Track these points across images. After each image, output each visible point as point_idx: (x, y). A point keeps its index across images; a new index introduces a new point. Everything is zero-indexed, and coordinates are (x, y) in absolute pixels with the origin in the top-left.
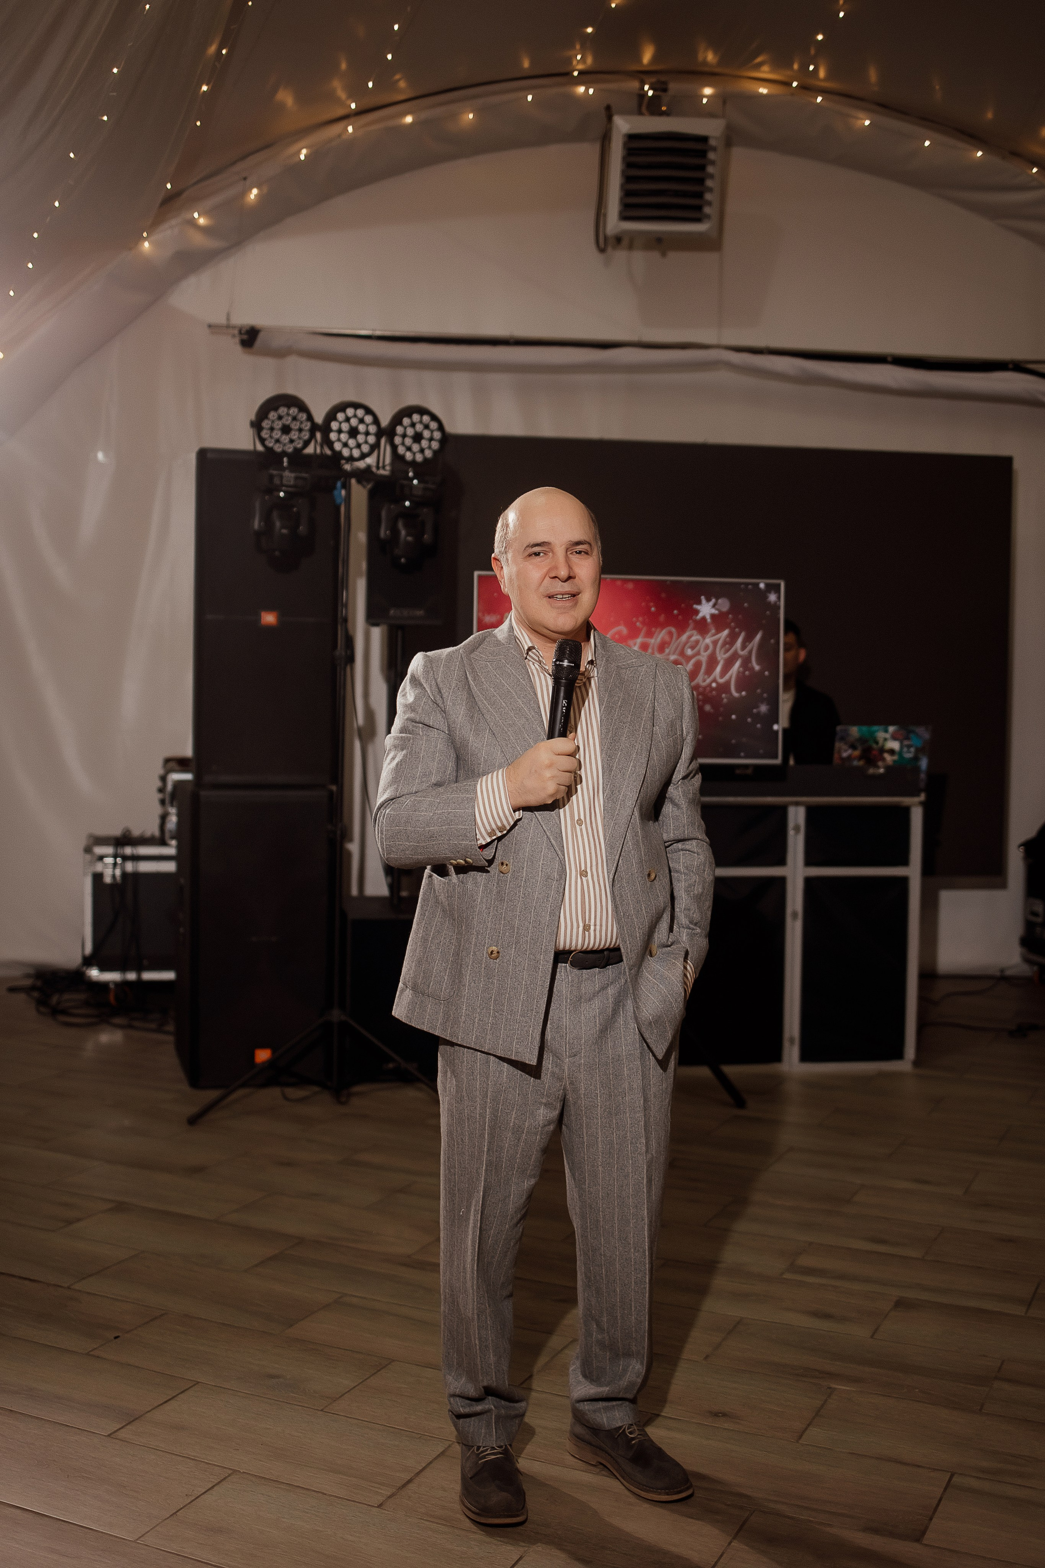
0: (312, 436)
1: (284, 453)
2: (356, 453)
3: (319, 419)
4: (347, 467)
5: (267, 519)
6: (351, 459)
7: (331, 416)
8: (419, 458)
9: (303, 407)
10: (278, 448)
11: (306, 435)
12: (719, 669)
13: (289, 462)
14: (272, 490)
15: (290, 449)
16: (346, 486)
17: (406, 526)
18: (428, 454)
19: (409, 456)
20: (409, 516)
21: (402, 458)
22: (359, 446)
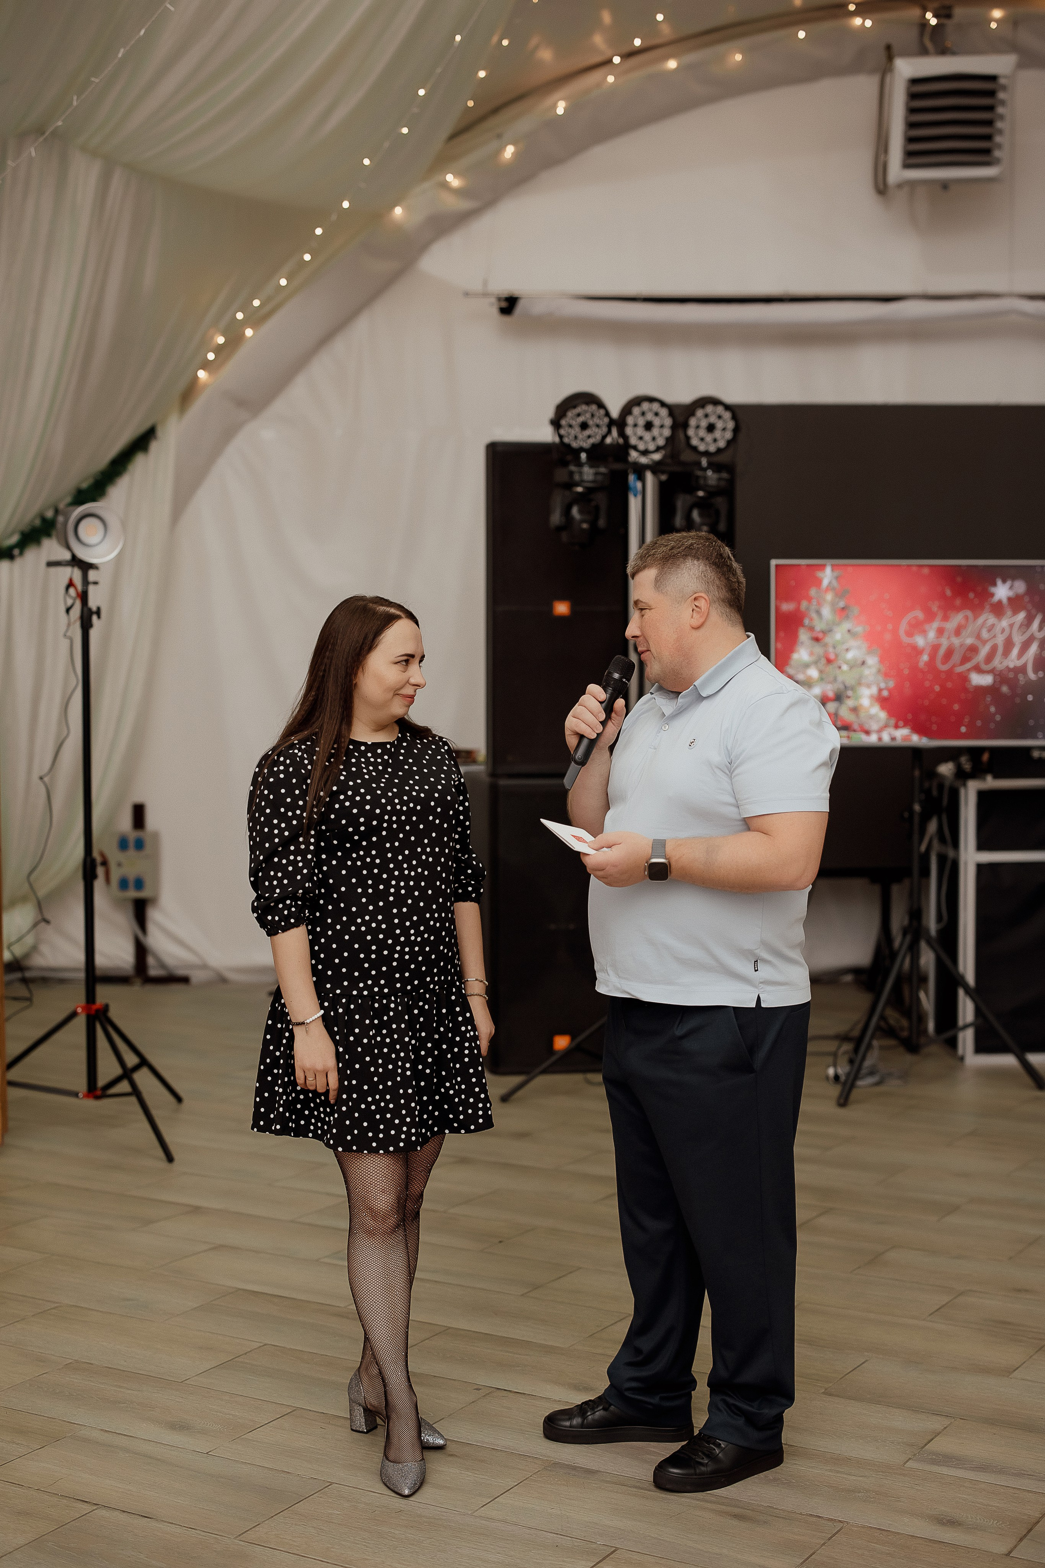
0: (609, 432)
1: (582, 449)
2: (652, 447)
3: (615, 413)
4: (643, 460)
5: (567, 512)
6: (645, 453)
7: (627, 410)
8: (712, 449)
9: (601, 405)
10: (575, 445)
11: (605, 430)
12: (1015, 651)
13: (588, 457)
14: (569, 485)
15: (586, 445)
16: (641, 478)
17: (701, 515)
18: (722, 444)
19: (702, 448)
20: (702, 505)
21: (695, 449)
22: (654, 439)
